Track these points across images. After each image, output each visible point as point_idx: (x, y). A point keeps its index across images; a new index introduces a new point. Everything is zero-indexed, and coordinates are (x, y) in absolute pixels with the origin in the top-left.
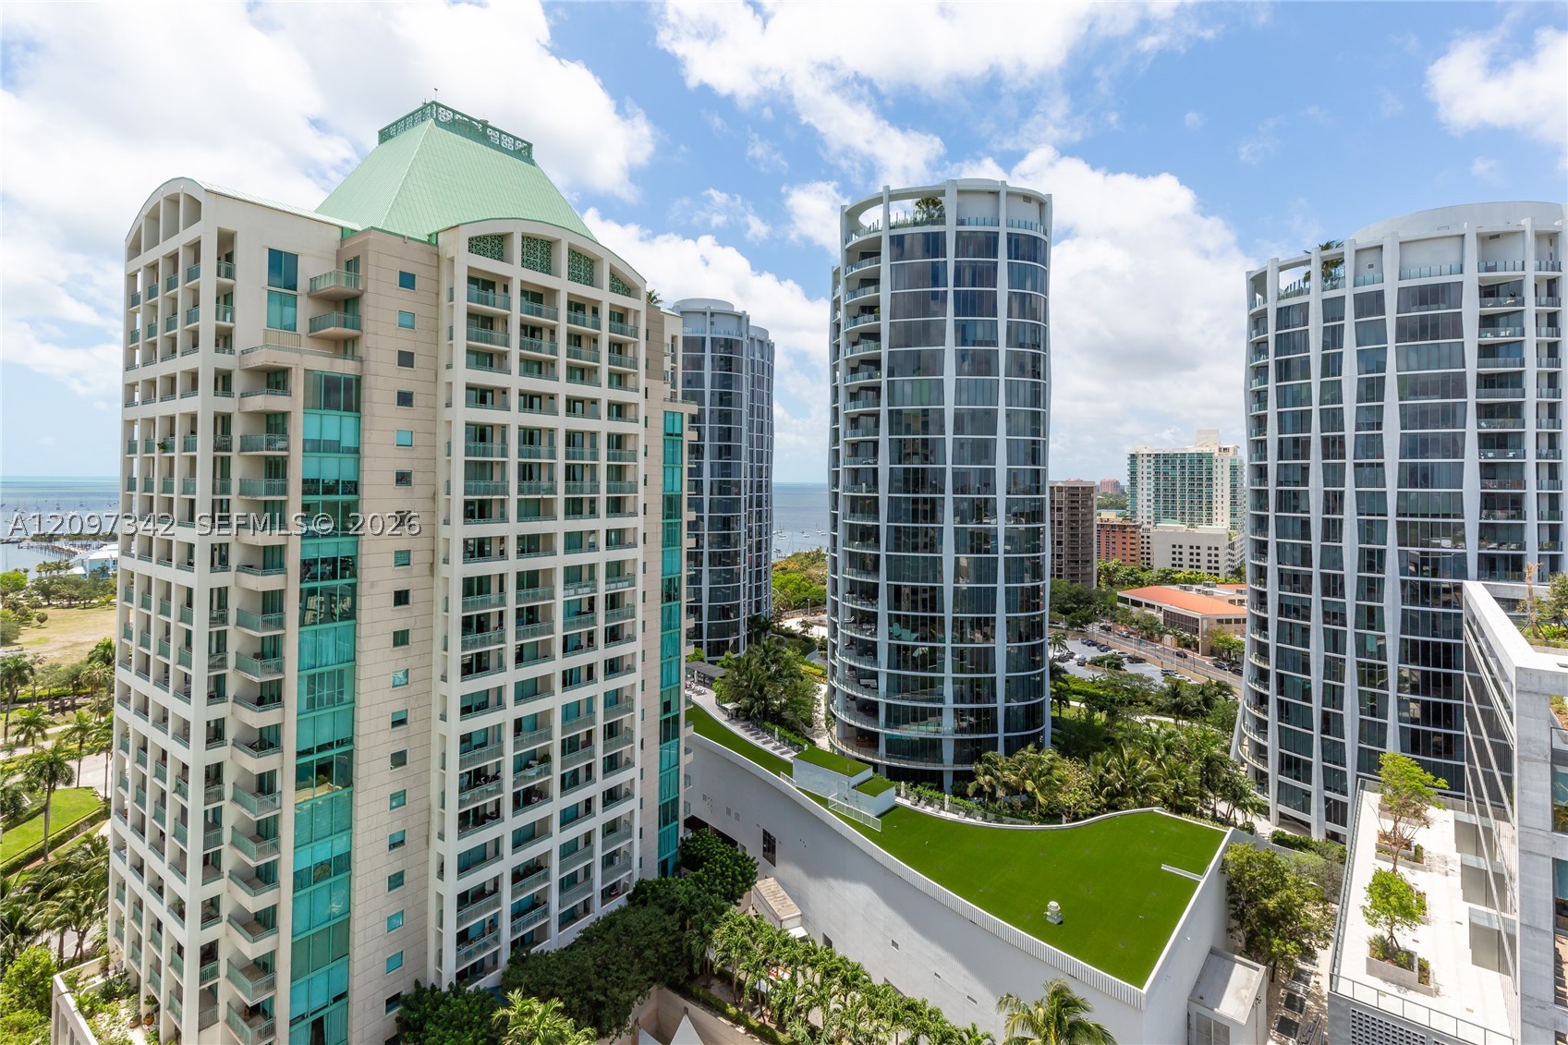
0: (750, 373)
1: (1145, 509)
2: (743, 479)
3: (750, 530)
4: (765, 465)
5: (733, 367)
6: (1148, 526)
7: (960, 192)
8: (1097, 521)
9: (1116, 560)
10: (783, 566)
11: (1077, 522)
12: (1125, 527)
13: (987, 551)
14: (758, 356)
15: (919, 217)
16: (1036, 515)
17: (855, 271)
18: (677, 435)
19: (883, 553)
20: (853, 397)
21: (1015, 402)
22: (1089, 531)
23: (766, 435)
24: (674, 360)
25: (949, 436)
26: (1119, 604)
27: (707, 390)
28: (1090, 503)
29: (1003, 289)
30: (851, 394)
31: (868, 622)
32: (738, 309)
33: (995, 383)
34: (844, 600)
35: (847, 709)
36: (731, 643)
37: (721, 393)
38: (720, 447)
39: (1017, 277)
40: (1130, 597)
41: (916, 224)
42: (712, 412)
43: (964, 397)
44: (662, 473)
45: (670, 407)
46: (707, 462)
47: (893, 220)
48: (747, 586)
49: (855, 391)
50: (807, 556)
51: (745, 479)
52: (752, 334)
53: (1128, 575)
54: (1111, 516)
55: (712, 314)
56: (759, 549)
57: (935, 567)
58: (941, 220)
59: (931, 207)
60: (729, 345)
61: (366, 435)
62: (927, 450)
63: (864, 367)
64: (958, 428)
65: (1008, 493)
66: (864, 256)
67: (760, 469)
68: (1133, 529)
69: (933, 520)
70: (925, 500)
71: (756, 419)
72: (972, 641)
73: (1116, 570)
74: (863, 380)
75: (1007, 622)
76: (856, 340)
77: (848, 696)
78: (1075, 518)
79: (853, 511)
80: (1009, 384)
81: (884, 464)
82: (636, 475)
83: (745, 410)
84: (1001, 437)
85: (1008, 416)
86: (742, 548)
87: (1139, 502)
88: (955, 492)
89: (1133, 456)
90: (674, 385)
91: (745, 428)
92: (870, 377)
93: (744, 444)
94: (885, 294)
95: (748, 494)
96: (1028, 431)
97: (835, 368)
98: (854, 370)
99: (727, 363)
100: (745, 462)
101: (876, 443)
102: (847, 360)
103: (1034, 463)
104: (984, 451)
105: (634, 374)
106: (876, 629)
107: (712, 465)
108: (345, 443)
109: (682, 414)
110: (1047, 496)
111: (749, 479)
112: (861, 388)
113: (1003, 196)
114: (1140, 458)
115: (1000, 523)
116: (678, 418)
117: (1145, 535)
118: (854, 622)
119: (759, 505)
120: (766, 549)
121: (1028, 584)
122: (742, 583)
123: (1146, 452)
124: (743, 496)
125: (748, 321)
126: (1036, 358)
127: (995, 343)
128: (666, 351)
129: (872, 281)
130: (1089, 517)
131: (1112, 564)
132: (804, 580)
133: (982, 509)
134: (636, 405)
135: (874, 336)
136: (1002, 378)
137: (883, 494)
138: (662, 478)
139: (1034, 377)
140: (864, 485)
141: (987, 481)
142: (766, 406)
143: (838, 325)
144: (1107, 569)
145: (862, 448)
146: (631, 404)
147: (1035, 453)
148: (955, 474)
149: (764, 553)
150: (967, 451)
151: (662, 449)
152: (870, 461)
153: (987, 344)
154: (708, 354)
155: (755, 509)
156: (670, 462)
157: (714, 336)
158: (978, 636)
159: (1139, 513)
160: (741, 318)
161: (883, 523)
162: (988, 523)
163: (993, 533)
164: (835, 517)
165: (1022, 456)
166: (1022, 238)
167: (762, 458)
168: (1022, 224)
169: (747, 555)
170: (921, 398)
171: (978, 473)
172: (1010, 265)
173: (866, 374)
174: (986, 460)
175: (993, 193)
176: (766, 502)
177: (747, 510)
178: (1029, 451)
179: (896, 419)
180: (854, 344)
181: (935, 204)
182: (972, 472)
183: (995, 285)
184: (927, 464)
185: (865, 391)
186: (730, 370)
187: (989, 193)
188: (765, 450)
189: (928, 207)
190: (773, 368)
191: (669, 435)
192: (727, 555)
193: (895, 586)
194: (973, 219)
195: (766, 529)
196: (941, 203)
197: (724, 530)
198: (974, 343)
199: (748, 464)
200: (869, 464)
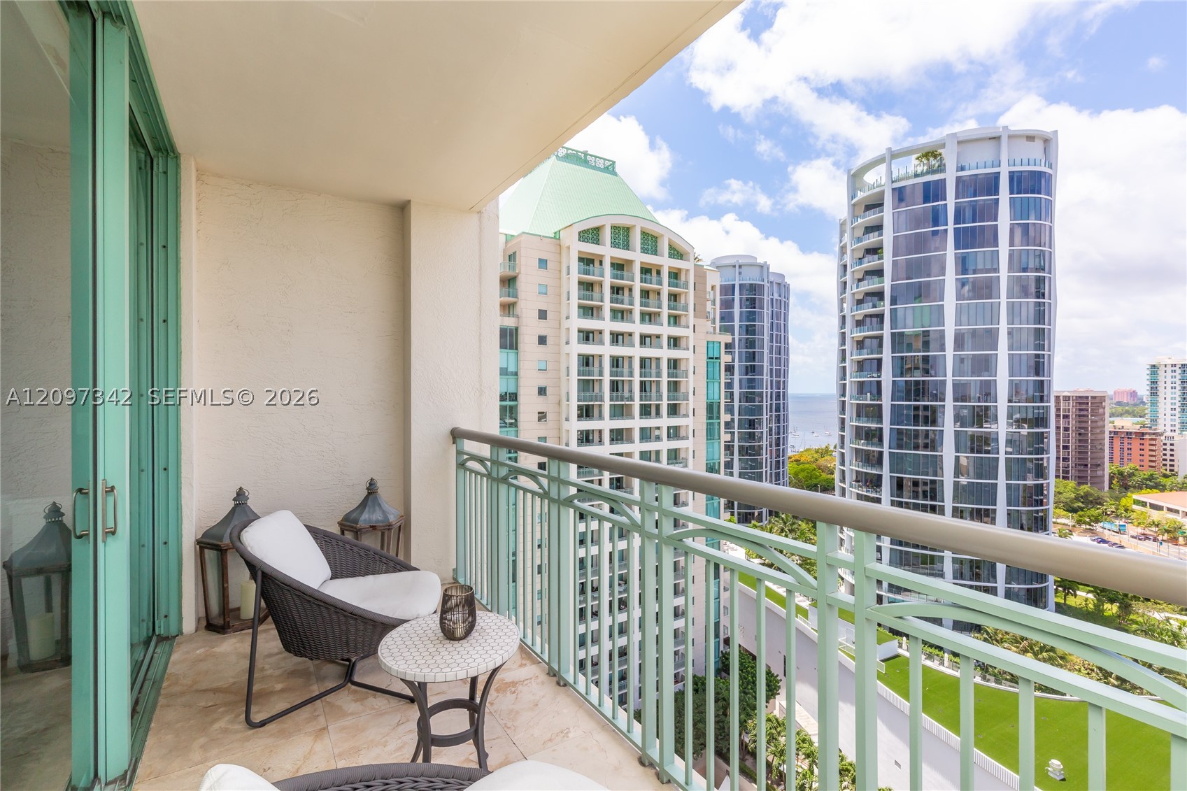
0: (770, 309)
1: (1168, 417)
2: (765, 391)
3: (771, 429)
4: (782, 379)
5: (757, 305)
6: (1172, 434)
7: (959, 143)
8: (1109, 428)
9: (1132, 465)
10: (797, 458)
11: (1086, 428)
12: (1143, 434)
13: (988, 452)
14: (776, 296)
15: (919, 170)
16: (1041, 421)
17: (860, 221)
18: (716, 358)
19: (886, 450)
20: (859, 323)
21: (1017, 320)
22: (1099, 437)
23: (783, 357)
24: (714, 303)
25: (950, 352)
26: (1135, 507)
27: (737, 323)
28: (1101, 411)
29: (1004, 220)
30: (857, 321)
32: (760, 260)
33: (996, 306)
34: (851, 486)
36: (756, 514)
37: (747, 326)
38: (747, 367)
39: (1019, 210)
40: (1149, 501)
41: (916, 176)
42: (740, 340)
43: (964, 318)
44: (706, 386)
45: (711, 338)
46: (736, 377)
47: (895, 175)
49: (861, 318)
50: (817, 452)
51: (766, 390)
52: (771, 279)
53: (1147, 480)
54: (1128, 423)
55: (740, 266)
56: (778, 444)
57: (935, 464)
58: (941, 169)
59: (931, 159)
60: (754, 289)
61: (521, 364)
62: (927, 365)
63: (869, 298)
64: (959, 342)
65: (1010, 401)
66: (868, 208)
67: (778, 382)
68: (1154, 437)
69: (934, 423)
70: (926, 408)
71: (775, 344)
73: (1131, 475)
74: (868, 309)
75: (1009, 514)
76: (861, 277)
78: (1083, 425)
79: (859, 415)
80: (1011, 307)
81: (887, 377)
82: (687, 388)
83: (766, 338)
84: (1003, 353)
85: (1009, 333)
86: (764, 443)
87: (1161, 411)
88: (955, 400)
89: (1153, 366)
90: (714, 322)
91: (766, 351)
92: (874, 306)
93: (766, 364)
94: (887, 238)
95: (769, 402)
96: (1031, 346)
97: (842, 301)
98: (860, 302)
99: (752, 303)
100: (766, 377)
101: (879, 361)
102: (854, 294)
103: (1037, 374)
104: (985, 365)
105: (686, 315)
107: (740, 380)
108: (510, 370)
109: (720, 342)
110: (1052, 404)
111: (769, 390)
112: (866, 316)
113: (1004, 140)
114: (1162, 369)
115: (1002, 428)
116: (716, 345)
117: (1168, 442)
119: (778, 410)
120: (783, 445)
121: (1030, 482)
122: (764, 470)
123: (1170, 362)
124: (765, 404)
125: (768, 269)
126: (1040, 281)
127: (996, 270)
128: (708, 297)
129: (877, 228)
130: (1100, 424)
131: (1127, 469)
132: (814, 469)
133: (982, 416)
134: (687, 337)
135: (879, 273)
136: (1003, 300)
137: (886, 402)
138: (706, 389)
139: (1038, 298)
140: (869, 394)
141: (988, 391)
142: (783, 334)
143: (845, 266)
144: (1121, 473)
145: (867, 365)
146: (683, 337)
147: (1039, 366)
148: (956, 386)
149: (781, 447)
150: (967, 366)
151: (706, 369)
152: (874, 375)
153: (987, 271)
154: (737, 296)
155: (774, 414)
156: (711, 377)
157: (741, 282)
159: (1161, 421)
160: (763, 267)
161: (886, 426)
162: (987, 428)
163: (993, 436)
164: (843, 421)
165: (1024, 368)
166: (1023, 174)
167: (780, 373)
168: (1025, 161)
169: (769, 449)
170: (922, 322)
171: (978, 384)
172: (1012, 200)
173: (871, 304)
174: (987, 373)
175: (994, 138)
176: (784, 408)
177: (769, 414)
178: (1032, 363)
179: (898, 340)
180: (860, 280)
181: (935, 157)
182: (972, 383)
183: (996, 220)
184: (928, 377)
185: (869, 319)
186: (754, 308)
187: (990, 139)
188: (782, 368)
189: (928, 160)
190: (788, 304)
191: (710, 358)
192: (752, 448)
193: (898, 477)
194: (973, 164)
195: (784, 429)
196: (940, 154)
197: (750, 429)
198: (975, 272)
199: (769, 379)
200: (873, 377)
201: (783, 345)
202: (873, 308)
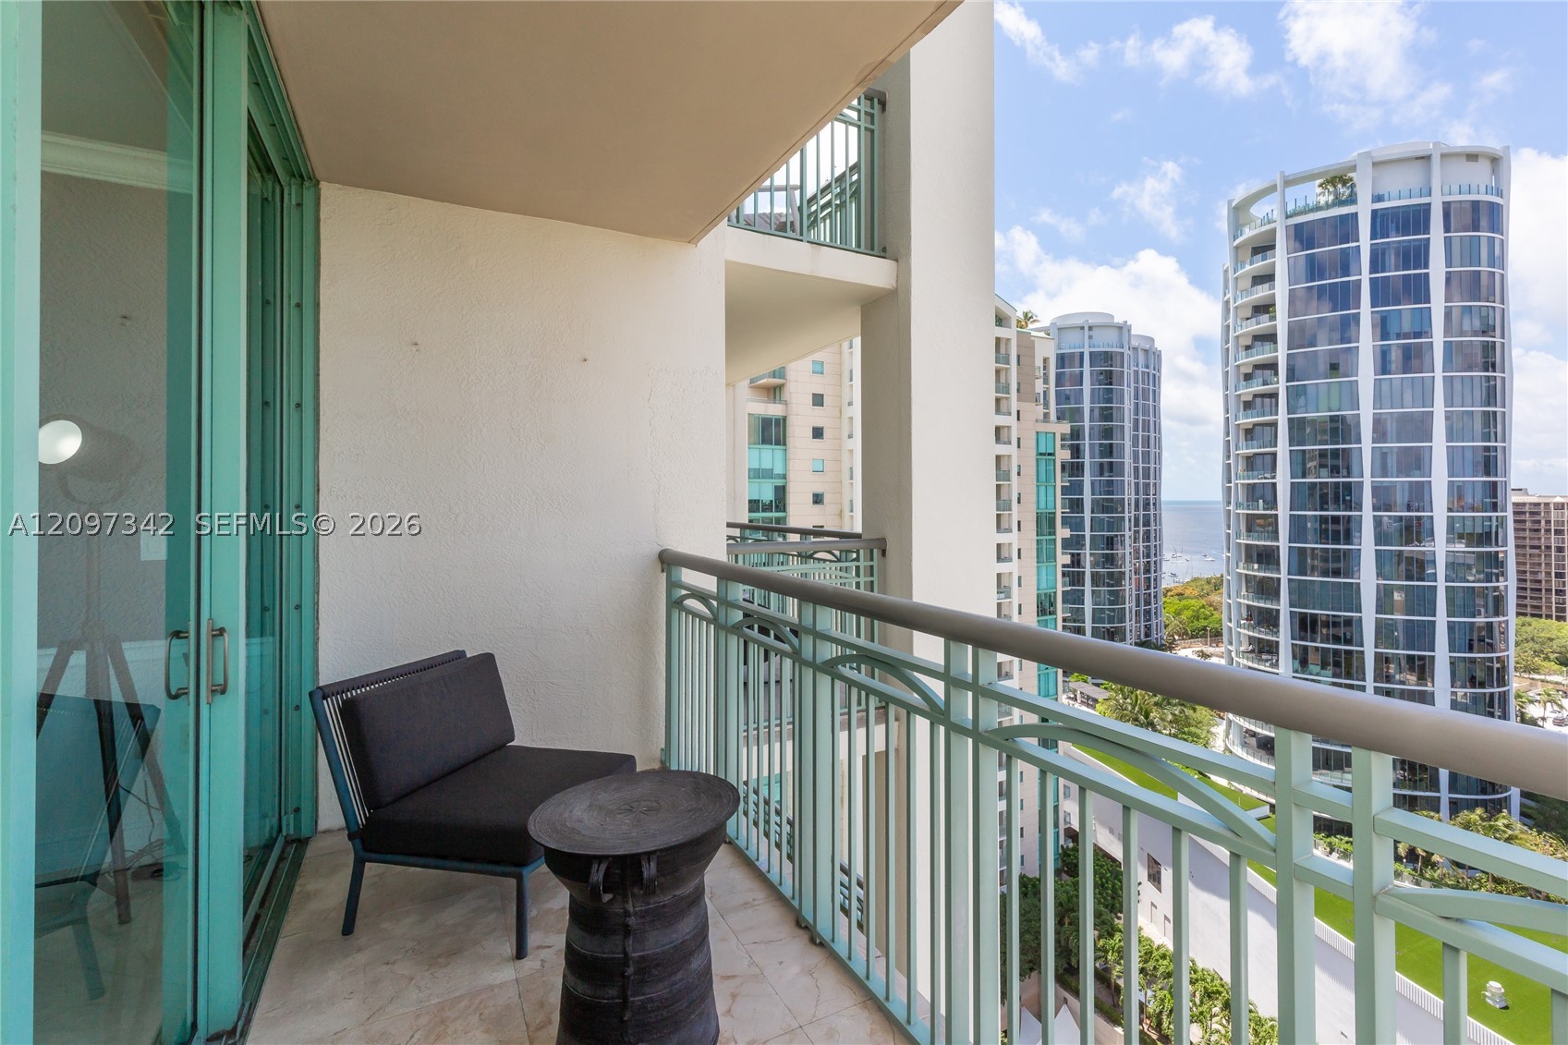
0: (1132, 385)
2: (1126, 497)
3: (1137, 551)
4: (1152, 481)
5: (1114, 380)
7: (1375, 164)
10: (1180, 591)
13: (1423, 579)
14: (1142, 368)
15: (1323, 200)
16: (1494, 536)
17: (1248, 267)
18: (1049, 454)
19: (1283, 575)
20: (1247, 406)
21: (1457, 400)
23: (1152, 450)
24: (1046, 381)
25: (1367, 444)
27: (1087, 405)
29: (1438, 268)
30: (1245, 402)
31: (1269, 652)
32: (1118, 320)
33: (1428, 383)
34: (1239, 626)
35: (1244, 745)
37: (1101, 408)
38: (1101, 465)
39: (1458, 253)
41: (1319, 208)
42: (1091, 428)
43: (1386, 398)
44: (1035, 491)
45: (1043, 427)
46: (1087, 479)
47: (1291, 207)
48: (1134, 609)
49: (1249, 399)
50: (1208, 581)
51: (1129, 495)
52: (1134, 343)
55: (1090, 328)
56: (1147, 571)
57: (1351, 597)
58: (1352, 200)
59: (1340, 186)
60: (1107, 357)
61: (791, 464)
62: (1339, 462)
63: (1259, 372)
64: (1380, 432)
65: (1450, 510)
66: (1256, 251)
67: (1147, 486)
69: (1348, 540)
70: (1336, 520)
71: (1141, 433)
72: (1402, 683)
74: (1258, 386)
75: (1452, 664)
76: (1249, 343)
77: (1247, 731)
79: (1249, 530)
80: (1448, 382)
81: (1283, 479)
82: (1010, 494)
83: (1128, 425)
84: (1439, 445)
85: (1447, 418)
86: (1128, 569)
88: (1376, 508)
90: (1046, 405)
91: (1128, 443)
92: (1265, 383)
93: (1128, 461)
94: (1281, 291)
95: (1133, 512)
96: (1480, 435)
97: (1226, 375)
98: (1248, 377)
99: (1109, 378)
100: (1128, 478)
101: (1274, 455)
102: (1238, 366)
103: (1488, 473)
104: (1417, 461)
105: (1007, 399)
106: (1277, 661)
107: (1093, 483)
108: (776, 472)
109: (1054, 433)
110: (1509, 515)
111: (1133, 497)
112: (1255, 396)
113: (1436, 161)
115: (1440, 548)
116: (1049, 438)
118: (1252, 651)
119: (1147, 523)
120: (1155, 572)
121: (1480, 620)
122: (1127, 606)
124: (1127, 515)
125: (1129, 331)
126: (1489, 349)
127: (1428, 334)
128: (1037, 374)
129: (1266, 278)
132: (1203, 607)
133: (1415, 530)
134: (1009, 427)
135: (1270, 338)
136: (1439, 374)
137: (1283, 512)
138: (1035, 496)
139: (1488, 371)
140: (1261, 501)
141: (1420, 495)
142: (1152, 419)
143: (1229, 328)
145: (1259, 461)
146: (1004, 427)
147: (1490, 462)
148: (1376, 490)
149: (1153, 575)
150: (1392, 462)
151: (1035, 468)
152: (1266, 475)
153: (1417, 336)
154: (1087, 369)
155: (1142, 529)
156: (1043, 480)
157: (1092, 350)
158: (1412, 678)
160: (1123, 329)
161: (1283, 544)
162: (1420, 547)
163: (1429, 558)
164: (1229, 537)
165: (1469, 466)
166: (1463, 205)
167: (1149, 474)
168: (1465, 188)
169: (1133, 577)
170: (1329, 404)
171: (1407, 486)
172: (1448, 240)
173: (1260, 380)
174: (1417, 472)
175: (1423, 158)
176: (1155, 520)
177: (1133, 529)
178: (1480, 459)
179: (1297, 427)
180: (1248, 348)
181: (1344, 183)
182: (1398, 487)
183: (1426, 266)
184: (1339, 477)
185: (1260, 399)
186: (1111, 384)
187: (1417, 158)
188: (1152, 466)
189: (1335, 187)
190: (1159, 378)
191: (1041, 454)
192: (1111, 575)
193: (1300, 613)
194: (1394, 193)
195: (1156, 550)
196: (1351, 179)
197: (1108, 549)
198: (1399, 336)
199: (1133, 481)
200: (1266, 478)
201: (1152, 435)
202: (1264, 385)
